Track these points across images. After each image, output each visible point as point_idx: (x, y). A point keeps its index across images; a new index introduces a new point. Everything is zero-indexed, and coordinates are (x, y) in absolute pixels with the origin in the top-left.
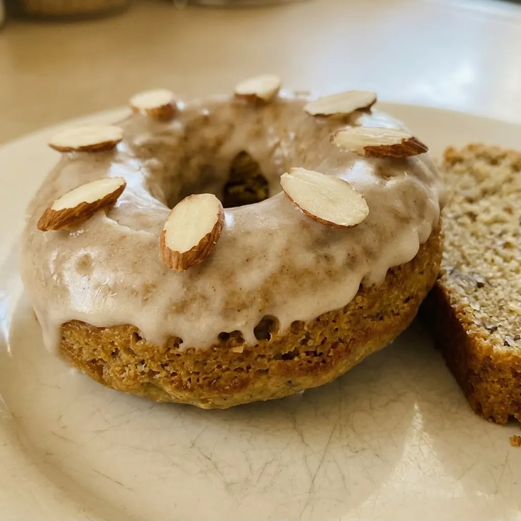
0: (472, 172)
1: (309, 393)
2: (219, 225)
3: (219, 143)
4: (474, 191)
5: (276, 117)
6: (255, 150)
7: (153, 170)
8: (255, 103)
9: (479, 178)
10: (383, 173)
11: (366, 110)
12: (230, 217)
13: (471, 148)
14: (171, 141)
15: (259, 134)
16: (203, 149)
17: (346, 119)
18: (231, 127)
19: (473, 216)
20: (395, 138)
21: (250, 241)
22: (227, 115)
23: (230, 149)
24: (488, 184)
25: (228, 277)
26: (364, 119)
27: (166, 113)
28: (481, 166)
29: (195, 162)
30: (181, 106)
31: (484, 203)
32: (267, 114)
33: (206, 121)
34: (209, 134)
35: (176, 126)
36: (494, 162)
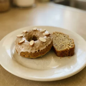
0: (55, 35)
1: (43, 56)
2: (34, 43)
3: (32, 35)
4: (56, 37)
5: (37, 32)
6: (35, 35)
7: (26, 38)
8: (35, 31)
9: (56, 35)
10: (47, 37)
11: (45, 31)
12: (35, 42)
13: (56, 32)
14: (27, 35)
15: (36, 33)
16: (30, 35)
17: (44, 32)
18: (33, 33)
19: (56, 39)
20: (48, 34)
21: (37, 44)
22: (32, 32)
23: (33, 35)
24: (57, 36)
25: (35, 47)
26: (45, 32)
27: (27, 32)
28: (57, 34)
29: (30, 37)
30: (28, 31)
31: (57, 38)
32: (36, 32)
33: (30, 33)
34: (31, 34)
35: (28, 33)
36: (58, 33)
